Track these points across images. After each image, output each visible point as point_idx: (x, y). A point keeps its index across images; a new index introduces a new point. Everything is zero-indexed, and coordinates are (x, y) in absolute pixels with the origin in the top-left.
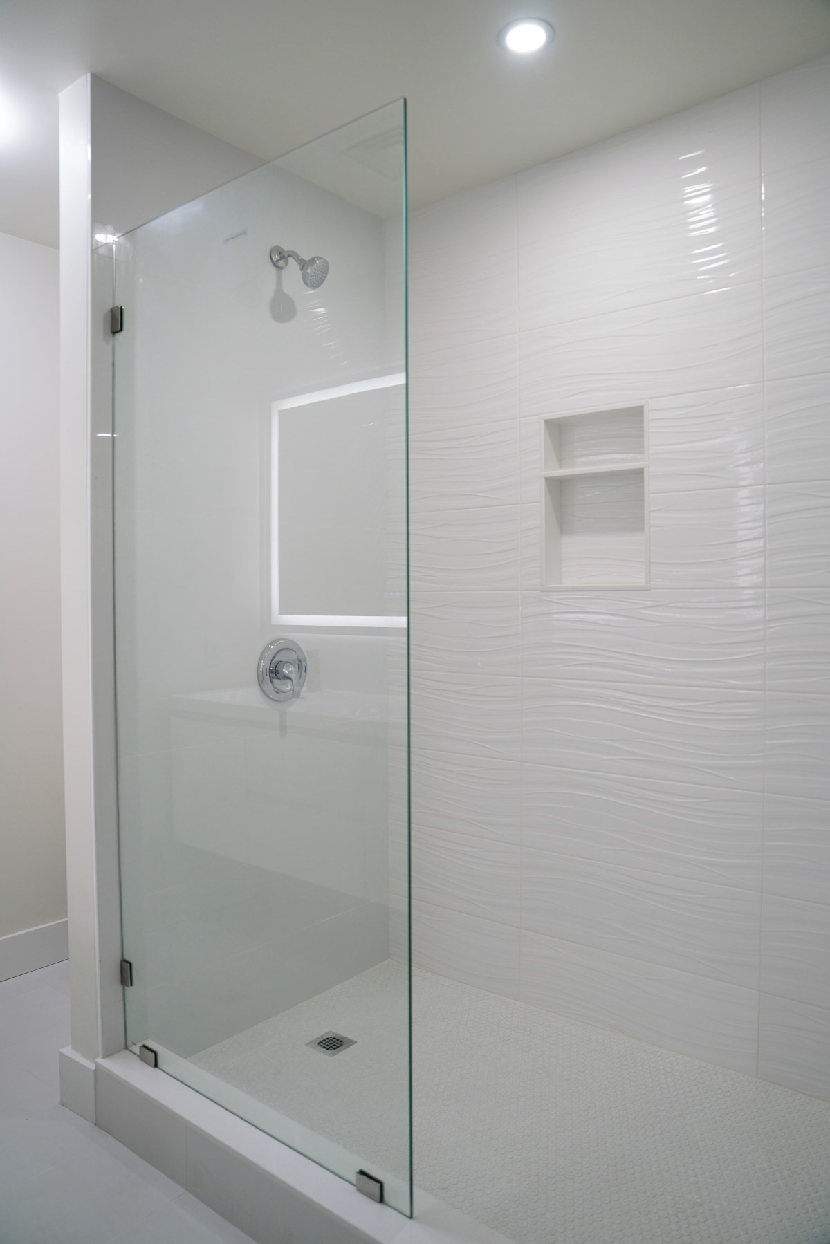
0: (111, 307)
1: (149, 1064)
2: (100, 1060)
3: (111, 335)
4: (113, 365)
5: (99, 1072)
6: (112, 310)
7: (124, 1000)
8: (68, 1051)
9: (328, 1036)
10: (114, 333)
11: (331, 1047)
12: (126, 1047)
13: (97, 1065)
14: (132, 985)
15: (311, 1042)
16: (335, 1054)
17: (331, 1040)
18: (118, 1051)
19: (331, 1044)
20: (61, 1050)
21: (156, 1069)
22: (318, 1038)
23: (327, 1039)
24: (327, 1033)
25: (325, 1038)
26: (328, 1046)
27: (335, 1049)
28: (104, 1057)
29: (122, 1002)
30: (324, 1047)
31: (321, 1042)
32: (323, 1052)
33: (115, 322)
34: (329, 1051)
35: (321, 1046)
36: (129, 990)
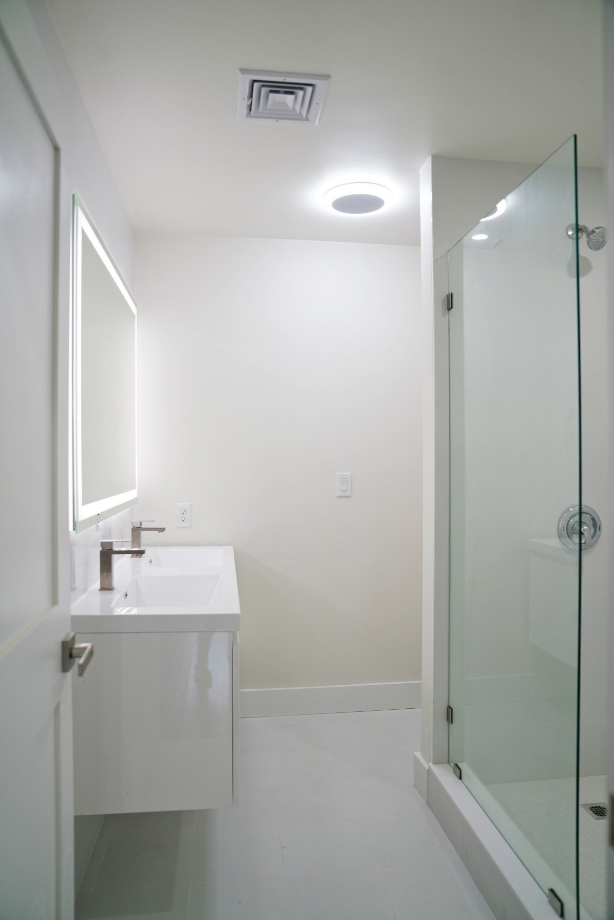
0: (447, 293)
1: (457, 776)
2: (431, 764)
3: (447, 311)
4: (449, 330)
5: (429, 771)
6: (447, 296)
7: (449, 731)
8: (418, 755)
9: (601, 805)
10: (449, 309)
11: (599, 814)
12: (449, 763)
13: (429, 767)
14: (452, 723)
15: (586, 805)
16: (599, 819)
17: (602, 809)
18: (443, 763)
19: (600, 811)
20: (415, 753)
21: (460, 780)
22: (592, 804)
23: (599, 807)
24: (602, 803)
25: (597, 805)
26: (597, 811)
27: (601, 816)
28: (434, 764)
29: (447, 733)
30: (594, 812)
31: (593, 807)
32: (591, 815)
33: (449, 303)
34: (596, 816)
35: (591, 810)
36: (451, 726)
